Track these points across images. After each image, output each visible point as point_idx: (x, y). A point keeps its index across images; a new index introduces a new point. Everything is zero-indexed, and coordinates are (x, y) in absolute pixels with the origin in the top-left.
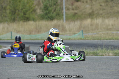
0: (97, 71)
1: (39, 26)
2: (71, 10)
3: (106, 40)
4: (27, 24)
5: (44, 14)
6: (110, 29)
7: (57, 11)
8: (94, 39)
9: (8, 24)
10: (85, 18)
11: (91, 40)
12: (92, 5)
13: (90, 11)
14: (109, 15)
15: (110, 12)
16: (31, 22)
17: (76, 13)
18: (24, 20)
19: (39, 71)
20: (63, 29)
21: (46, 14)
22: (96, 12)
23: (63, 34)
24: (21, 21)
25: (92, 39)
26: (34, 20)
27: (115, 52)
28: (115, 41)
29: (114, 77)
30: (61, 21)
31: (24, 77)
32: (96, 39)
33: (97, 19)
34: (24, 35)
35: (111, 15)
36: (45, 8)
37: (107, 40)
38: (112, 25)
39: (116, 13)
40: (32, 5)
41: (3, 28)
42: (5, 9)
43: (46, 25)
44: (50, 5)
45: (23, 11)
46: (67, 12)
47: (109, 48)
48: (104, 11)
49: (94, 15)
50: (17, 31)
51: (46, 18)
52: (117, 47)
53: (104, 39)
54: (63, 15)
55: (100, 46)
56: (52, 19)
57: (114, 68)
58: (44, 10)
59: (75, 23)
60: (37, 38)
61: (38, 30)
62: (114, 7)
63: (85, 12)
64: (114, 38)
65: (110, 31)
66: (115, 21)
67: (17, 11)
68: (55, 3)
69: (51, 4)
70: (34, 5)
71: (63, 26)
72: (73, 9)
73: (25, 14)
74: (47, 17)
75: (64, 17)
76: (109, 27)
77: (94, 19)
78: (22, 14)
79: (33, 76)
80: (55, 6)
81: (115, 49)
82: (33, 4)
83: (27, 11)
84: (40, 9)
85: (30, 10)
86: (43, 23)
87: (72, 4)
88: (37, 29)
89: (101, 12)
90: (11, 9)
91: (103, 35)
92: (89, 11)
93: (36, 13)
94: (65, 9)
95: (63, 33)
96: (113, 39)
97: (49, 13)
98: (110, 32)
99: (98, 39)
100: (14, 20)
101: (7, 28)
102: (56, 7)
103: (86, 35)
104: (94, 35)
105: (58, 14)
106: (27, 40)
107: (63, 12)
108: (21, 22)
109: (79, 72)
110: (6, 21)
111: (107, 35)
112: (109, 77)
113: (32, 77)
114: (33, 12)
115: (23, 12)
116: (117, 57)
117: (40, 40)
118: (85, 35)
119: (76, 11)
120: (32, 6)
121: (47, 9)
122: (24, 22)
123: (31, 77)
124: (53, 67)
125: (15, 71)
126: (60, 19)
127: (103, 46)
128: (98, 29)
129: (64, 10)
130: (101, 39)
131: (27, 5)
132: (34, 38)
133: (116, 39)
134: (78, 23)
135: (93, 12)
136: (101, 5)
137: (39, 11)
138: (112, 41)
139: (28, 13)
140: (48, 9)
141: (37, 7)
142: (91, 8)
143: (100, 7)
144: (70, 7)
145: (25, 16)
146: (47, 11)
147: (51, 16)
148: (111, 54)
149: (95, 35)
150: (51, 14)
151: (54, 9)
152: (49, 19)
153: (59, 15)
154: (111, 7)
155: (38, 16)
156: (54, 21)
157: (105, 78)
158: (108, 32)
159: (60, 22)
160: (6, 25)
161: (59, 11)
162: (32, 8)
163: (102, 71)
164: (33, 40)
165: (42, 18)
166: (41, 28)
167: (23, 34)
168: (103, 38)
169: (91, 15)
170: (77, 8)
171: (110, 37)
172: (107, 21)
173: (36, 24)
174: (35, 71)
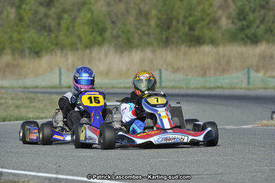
1: (224, 56)
4: (196, 52)
5: (237, 29)
7: (268, 22)
9: (153, 52)
16: (207, 49)
18: (189, 44)
19: (223, 162)
21: (242, 29)
24: (183, 42)
26: (213, 42)
34: (189, 78)
36: (239, 14)
40: (209, 9)
41: (142, 61)
42: (147, 16)
43: (242, 54)
44: (251, 7)
45: (187, 22)
50: (173, 68)
51: (243, 39)
56: (255, 40)
58: (236, 21)
60: (219, 85)
61: (223, 67)
67: (174, 22)
68: (263, 3)
69: (253, 5)
70: (215, 8)
73: (192, 28)
74: (244, 36)
78: (187, 29)
79: (208, 173)
80: (262, 12)
82: (211, 5)
83: (197, 22)
84: (229, 17)
85: (204, 20)
86: (235, 50)
88: (219, 64)
90: (160, 16)
93: (219, 28)
97: (248, 27)
100: (166, 43)
101: (151, 61)
102: (265, 14)
105: (270, 31)
106: (197, 88)
108: (183, 48)
110: (150, 44)
114: (211, 25)
115: (189, 24)
117: (227, 88)
120: (209, 11)
121: (244, 18)
122: (190, 46)
124: (255, 154)
125: (168, 161)
131: (199, 9)
132: (212, 85)
137: (224, 22)
139: (199, 26)
140: (247, 17)
141: (220, 12)
145: (191, 33)
146: (245, 23)
147: (255, 35)
150: (252, 30)
151: (261, 18)
152: (249, 41)
153: (272, 33)
155: (222, 34)
156: (259, 44)
160: (148, 53)
161: (273, 22)
162: (208, 15)
164: (210, 88)
165: (233, 37)
166: (228, 62)
167: (187, 75)
173: (218, 53)
174: (213, 161)
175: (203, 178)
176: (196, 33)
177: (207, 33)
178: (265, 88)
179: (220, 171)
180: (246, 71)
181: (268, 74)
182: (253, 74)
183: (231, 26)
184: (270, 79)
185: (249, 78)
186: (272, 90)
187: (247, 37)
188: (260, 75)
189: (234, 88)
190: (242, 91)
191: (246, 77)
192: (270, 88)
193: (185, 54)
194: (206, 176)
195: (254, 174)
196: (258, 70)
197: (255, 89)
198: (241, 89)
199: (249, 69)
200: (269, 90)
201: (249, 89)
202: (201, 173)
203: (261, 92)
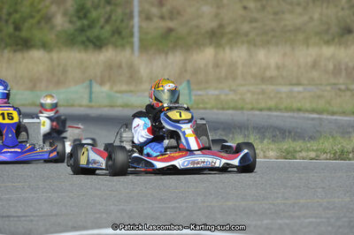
0: (230, 203)
1: (59, 65)
2: (155, 20)
3: (257, 112)
4: (23, 58)
5: (76, 30)
6: (271, 80)
7: (116, 21)
8: (223, 109)
10: (198, 45)
11: (215, 111)
12: (218, 7)
13: (214, 24)
14: (268, 38)
15: (273, 30)
16: (37, 54)
17: (170, 30)
18: (14, 48)
19: (58, 201)
20: (131, 77)
21: (82, 30)
22: (230, 28)
23: (131, 91)
24: (5, 48)
25: (218, 109)
26: (45, 46)
27: (285, 147)
28: (286, 114)
29: (280, 221)
30: (127, 52)
31: (14, 217)
32: (228, 109)
33: (231, 48)
35: (274, 37)
36: (78, 11)
37: (261, 110)
38: (278, 67)
39: (290, 31)
40: (39, 3)
43: (82, 62)
44: (93, 2)
45: (12, 20)
46: (144, 25)
47: (267, 134)
48: (254, 25)
49: (223, 35)
51: (83, 43)
52: (290, 132)
53: (252, 109)
54: (132, 35)
55: (240, 128)
56: (98, 44)
57: (280, 195)
58: (75, 19)
59: (166, 58)
61: (57, 78)
62: (283, 12)
63: (198, 27)
64: (282, 107)
65: (272, 84)
66: (285, 55)
70: (47, 3)
71: (131, 66)
72: (162, 18)
73: (17, 28)
74: (84, 39)
75: (136, 40)
76: (268, 74)
77: (224, 49)
78: (11, 29)
79: (39, 214)
80: (108, 8)
81: (284, 138)
83: (24, 20)
84: (65, 14)
85: (32, 17)
86: (73, 57)
87: (161, 4)
88: (53, 74)
89: (246, 27)
91: (249, 95)
92: (208, 23)
93: (53, 27)
94: (140, 16)
95: (132, 88)
96: (280, 110)
97: (90, 27)
98: (270, 88)
99: (235, 108)
102: (111, 11)
103: (199, 95)
104: (223, 97)
105: (117, 32)
107: (133, 27)
108: (7, 53)
109: (177, 205)
111: (260, 97)
112: (265, 222)
113: (37, 216)
115: (14, 23)
116: (290, 163)
117: (63, 105)
118: (195, 95)
119: (170, 24)
120: (40, 7)
121: (85, 16)
122: (15, 51)
123: (32, 218)
124: (100, 189)
126: (123, 46)
127: (248, 130)
128: (234, 79)
129: (136, 20)
130: (242, 109)
133: (287, 110)
134: (175, 60)
135: (221, 26)
136: (245, 8)
137: (59, 20)
138: (277, 116)
139: (27, 25)
140: (89, 15)
141: (54, 8)
142: (217, 15)
143: (242, 12)
144: (155, 10)
145: (17, 33)
146: (86, 22)
147: (98, 38)
148: (271, 153)
149: (226, 95)
150: (96, 31)
151: (107, 16)
152: (91, 46)
153: (120, 36)
154: (276, 14)
155: (57, 36)
156: (104, 50)
157: (254, 223)
158: (264, 87)
159: (123, 56)
161: (122, 21)
162: (39, 11)
163: (243, 203)
165: (71, 41)
166: (65, 72)
168: (250, 106)
169: (216, 36)
170: (174, 14)
171: (272, 103)
172: (261, 55)
173: (52, 60)
174: (46, 199)
175: (32, 221)
176: (24, 34)
177: (38, 35)
178: (112, 106)
179: (54, 212)
180: (87, 83)
181: (115, 89)
182: (96, 88)
183: (68, 26)
184: (119, 95)
185: (91, 93)
186: (120, 109)
187: (89, 40)
188: (106, 88)
189: (73, 106)
190: (82, 109)
191: (88, 90)
192: (118, 106)
193: (9, 61)
194: (36, 218)
195: (98, 215)
196: (102, 83)
197: (100, 107)
198: (81, 106)
199: (91, 81)
200: (116, 109)
201: (91, 107)
202: (29, 214)
203: (106, 111)
